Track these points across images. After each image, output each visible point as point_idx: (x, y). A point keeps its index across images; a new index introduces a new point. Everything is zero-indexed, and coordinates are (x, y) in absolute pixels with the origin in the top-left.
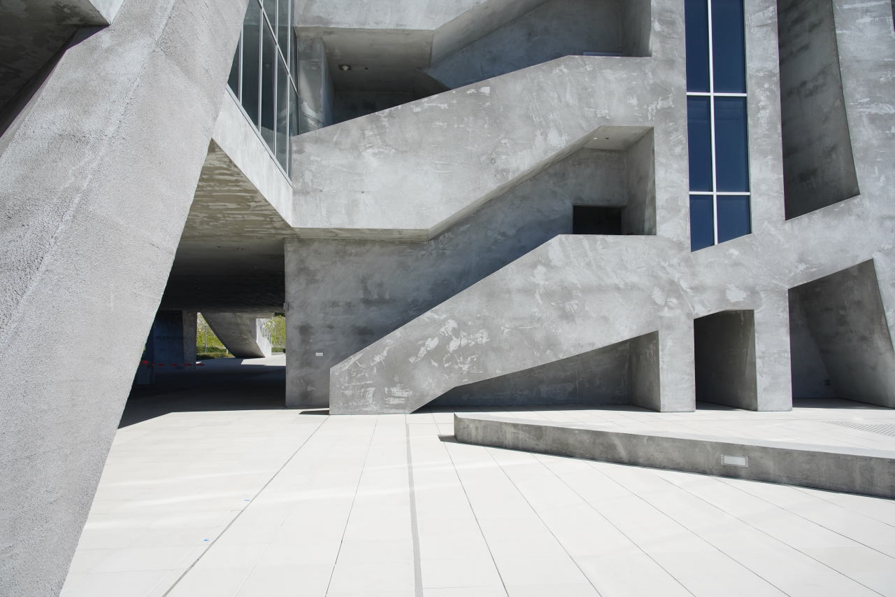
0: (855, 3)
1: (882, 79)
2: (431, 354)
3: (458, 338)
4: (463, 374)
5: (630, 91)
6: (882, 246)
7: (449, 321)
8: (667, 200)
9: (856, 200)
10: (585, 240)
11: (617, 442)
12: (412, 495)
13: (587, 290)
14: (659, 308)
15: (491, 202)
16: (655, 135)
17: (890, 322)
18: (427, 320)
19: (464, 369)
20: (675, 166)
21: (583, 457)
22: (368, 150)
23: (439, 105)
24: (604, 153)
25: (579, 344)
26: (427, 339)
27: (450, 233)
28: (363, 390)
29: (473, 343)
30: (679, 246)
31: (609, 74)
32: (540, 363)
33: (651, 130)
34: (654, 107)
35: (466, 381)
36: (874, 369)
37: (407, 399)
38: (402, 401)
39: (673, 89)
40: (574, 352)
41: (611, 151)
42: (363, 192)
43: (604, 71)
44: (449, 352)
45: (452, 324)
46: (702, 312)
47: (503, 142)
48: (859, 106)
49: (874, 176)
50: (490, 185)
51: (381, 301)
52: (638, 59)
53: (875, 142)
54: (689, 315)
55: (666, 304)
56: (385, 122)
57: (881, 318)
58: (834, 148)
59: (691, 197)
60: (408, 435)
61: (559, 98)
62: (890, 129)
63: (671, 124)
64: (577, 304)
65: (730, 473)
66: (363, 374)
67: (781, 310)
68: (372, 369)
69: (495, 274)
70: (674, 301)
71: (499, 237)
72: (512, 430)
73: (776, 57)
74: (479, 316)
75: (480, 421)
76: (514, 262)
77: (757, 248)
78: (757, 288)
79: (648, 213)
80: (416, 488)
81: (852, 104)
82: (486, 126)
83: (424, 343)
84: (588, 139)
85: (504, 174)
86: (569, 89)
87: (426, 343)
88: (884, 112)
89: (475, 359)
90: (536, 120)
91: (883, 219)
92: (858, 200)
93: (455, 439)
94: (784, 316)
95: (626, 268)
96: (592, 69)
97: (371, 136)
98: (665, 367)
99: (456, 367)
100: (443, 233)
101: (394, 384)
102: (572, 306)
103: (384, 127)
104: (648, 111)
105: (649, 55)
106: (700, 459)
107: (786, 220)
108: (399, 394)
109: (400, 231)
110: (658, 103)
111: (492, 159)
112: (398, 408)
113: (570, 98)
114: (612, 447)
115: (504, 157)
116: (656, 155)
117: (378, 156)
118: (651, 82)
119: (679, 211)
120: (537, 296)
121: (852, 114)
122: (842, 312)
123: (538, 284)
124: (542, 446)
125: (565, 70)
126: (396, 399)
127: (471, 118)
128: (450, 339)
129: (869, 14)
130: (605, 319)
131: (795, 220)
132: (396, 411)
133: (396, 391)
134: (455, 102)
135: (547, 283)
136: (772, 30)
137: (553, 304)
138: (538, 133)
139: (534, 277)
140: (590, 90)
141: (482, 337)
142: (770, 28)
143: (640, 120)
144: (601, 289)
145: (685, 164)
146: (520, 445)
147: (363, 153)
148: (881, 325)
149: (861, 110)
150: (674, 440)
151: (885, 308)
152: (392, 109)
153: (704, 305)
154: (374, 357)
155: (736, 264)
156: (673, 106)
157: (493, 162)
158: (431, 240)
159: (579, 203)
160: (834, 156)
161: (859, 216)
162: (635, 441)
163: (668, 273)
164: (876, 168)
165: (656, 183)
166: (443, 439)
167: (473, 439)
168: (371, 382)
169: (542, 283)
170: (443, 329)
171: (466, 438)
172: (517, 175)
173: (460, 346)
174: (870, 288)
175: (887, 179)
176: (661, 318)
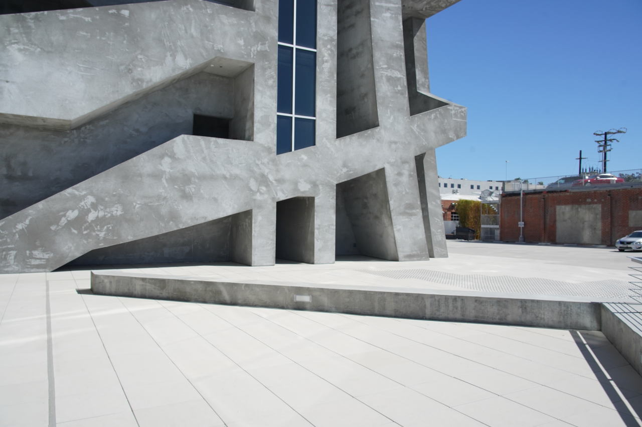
0: (381, 3)
1: (395, 55)
2: (71, 224)
3: (96, 211)
4: (101, 239)
5: (239, 35)
6: (390, 160)
7: (89, 197)
8: (262, 117)
9: (377, 130)
10: (202, 140)
11: (223, 289)
12: (49, 341)
13: (203, 178)
14: (253, 193)
15: (128, 104)
16: (256, 69)
17: (392, 207)
18: (68, 195)
19: (100, 235)
20: (268, 93)
21: (197, 301)
22: (13, 46)
23: (83, 17)
24: (218, 78)
25: (195, 218)
26: (68, 210)
27: (91, 126)
28: (4, 253)
29: (109, 215)
30: (269, 150)
31: (224, 18)
32: (164, 232)
33: (252, 66)
34: (255, 49)
35: (102, 245)
36: (381, 236)
37: (48, 260)
38: (43, 262)
39: (269, 38)
40: (191, 223)
41: (223, 77)
42: (7, 82)
43: (221, 16)
44: (88, 222)
45: (91, 199)
46: (282, 197)
47: (139, 57)
48: (381, 70)
49: (387, 115)
50: (127, 90)
51: (24, 178)
52: (246, 12)
53: (389, 94)
54: (273, 199)
55: (258, 191)
56: (31, 23)
57: (387, 205)
58: (366, 95)
59: (278, 116)
60: (47, 290)
61: (186, 30)
62: (397, 87)
63: (266, 63)
64: (195, 188)
65: (300, 307)
66: (5, 239)
67: (331, 197)
68: (14, 235)
69: (130, 161)
70: (264, 189)
71: (134, 133)
72: (141, 283)
73: (335, 28)
74: (114, 193)
75: (114, 277)
76: (146, 153)
77: (318, 156)
78: (318, 182)
79: (248, 125)
80: (53, 335)
81: (377, 67)
82: (125, 42)
83: (65, 214)
84: (207, 65)
85: (140, 83)
86: (193, 24)
87: (67, 214)
88: (394, 75)
89: (111, 228)
90: (167, 44)
91: (391, 143)
92: (379, 129)
93: (91, 291)
94: (333, 202)
95: (232, 164)
96: (211, 12)
97: (17, 33)
98: (256, 235)
99: (94, 234)
100: (84, 125)
101: (35, 248)
102: (191, 189)
103: (30, 27)
104: (251, 51)
105: (254, 10)
106: (281, 299)
107: (337, 138)
108: (41, 256)
109: (44, 120)
110: (258, 47)
111: (130, 69)
112: (39, 268)
113: (193, 31)
114: (219, 293)
115: (139, 69)
116: (255, 85)
117: (23, 52)
118: (254, 30)
119: (270, 125)
120: (164, 181)
121: (378, 74)
122: (365, 201)
123: (165, 172)
124: (165, 294)
125: (191, 9)
126: (38, 261)
127: (112, 33)
128: (89, 211)
129: (389, 11)
130: (215, 200)
131: (342, 139)
132: (38, 270)
133: (37, 253)
134: (98, 17)
135: (171, 171)
136: (334, 9)
137: (176, 187)
138: (169, 54)
139: (162, 166)
140: (209, 28)
141: (117, 211)
142: (332, 8)
143: (245, 56)
144: (212, 178)
145: (275, 92)
146: (147, 295)
147: (7, 47)
148: (386, 209)
149: (382, 72)
150: (263, 286)
151: (389, 199)
152: (39, 13)
153: (283, 193)
154: (16, 225)
155: (305, 166)
156: (268, 50)
157: (130, 71)
158: (73, 129)
159: (198, 112)
160: (366, 100)
161: (378, 140)
162: (236, 288)
163: (260, 169)
164: (389, 110)
165: (255, 104)
166: (80, 292)
167: (108, 290)
168: (13, 246)
169: (168, 170)
170: (83, 203)
171: (101, 290)
172: (150, 84)
173: (98, 217)
174: (382, 186)
175: (395, 118)
176: (255, 200)
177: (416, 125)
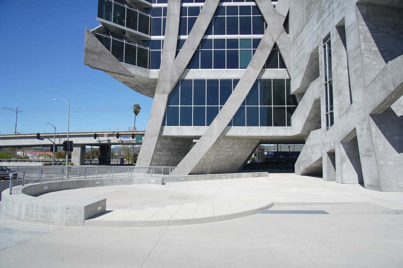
1: (356, 54)
5: (317, 88)
10: (314, 132)
16: (321, 99)
17: (360, 152)
20: (323, 107)
25: (314, 160)
30: (324, 130)
43: (315, 84)
44: (303, 162)
45: (303, 155)
47: (306, 110)
49: (355, 94)
52: (318, 78)
53: (355, 80)
54: (326, 151)
59: (326, 115)
61: (310, 95)
62: (358, 73)
63: (322, 94)
67: (339, 148)
70: (324, 147)
74: (305, 153)
77: (335, 128)
87: (301, 159)
92: (352, 104)
94: (340, 151)
98: (323, 167)
99: (303, 165)
104: (320, 92)
105: (320, 75)
110: (321, 89)
118: (320, 84)
119: (324, 120)
120: (310, 148)
121: (350, 72)
123: (310, 145)
129: (352, 30)
133: (299, 170)
138: (309, 106)
141: (305, 158)
143: (319, 95)
151: (359, 146)
153: (328, 148)
155: (332, 135)
161: (352, 111)
164: (356, 91)
168: (297, 168)
176: (323, 152)
177: (368, 92)
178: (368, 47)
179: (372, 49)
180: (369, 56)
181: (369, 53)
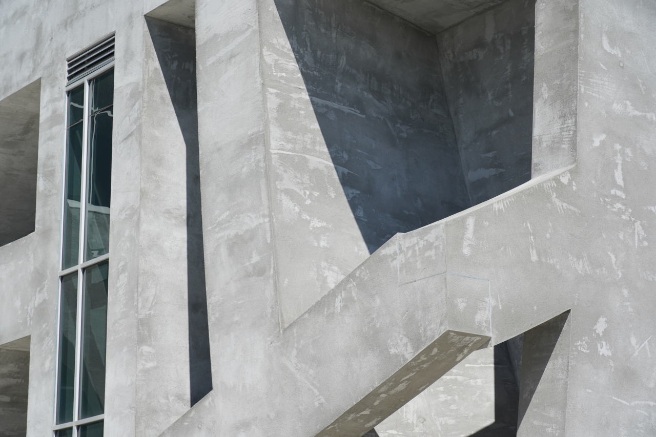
1: (244, 170)
34: (33, 305)
39: (48, 272)
48: (217, 230)
81: (210, 228)
88: (245, 228)
92: (210, 399)
104: (29, 312)
110: (36, 299)
118: (32, 268)
129: (233, 60)
136: (136, 139)
149: (219, 235)
156: (47, 298)
178: (293, 150)
179: (306, 161)
180: (298, 191)
181: (298, 176)
